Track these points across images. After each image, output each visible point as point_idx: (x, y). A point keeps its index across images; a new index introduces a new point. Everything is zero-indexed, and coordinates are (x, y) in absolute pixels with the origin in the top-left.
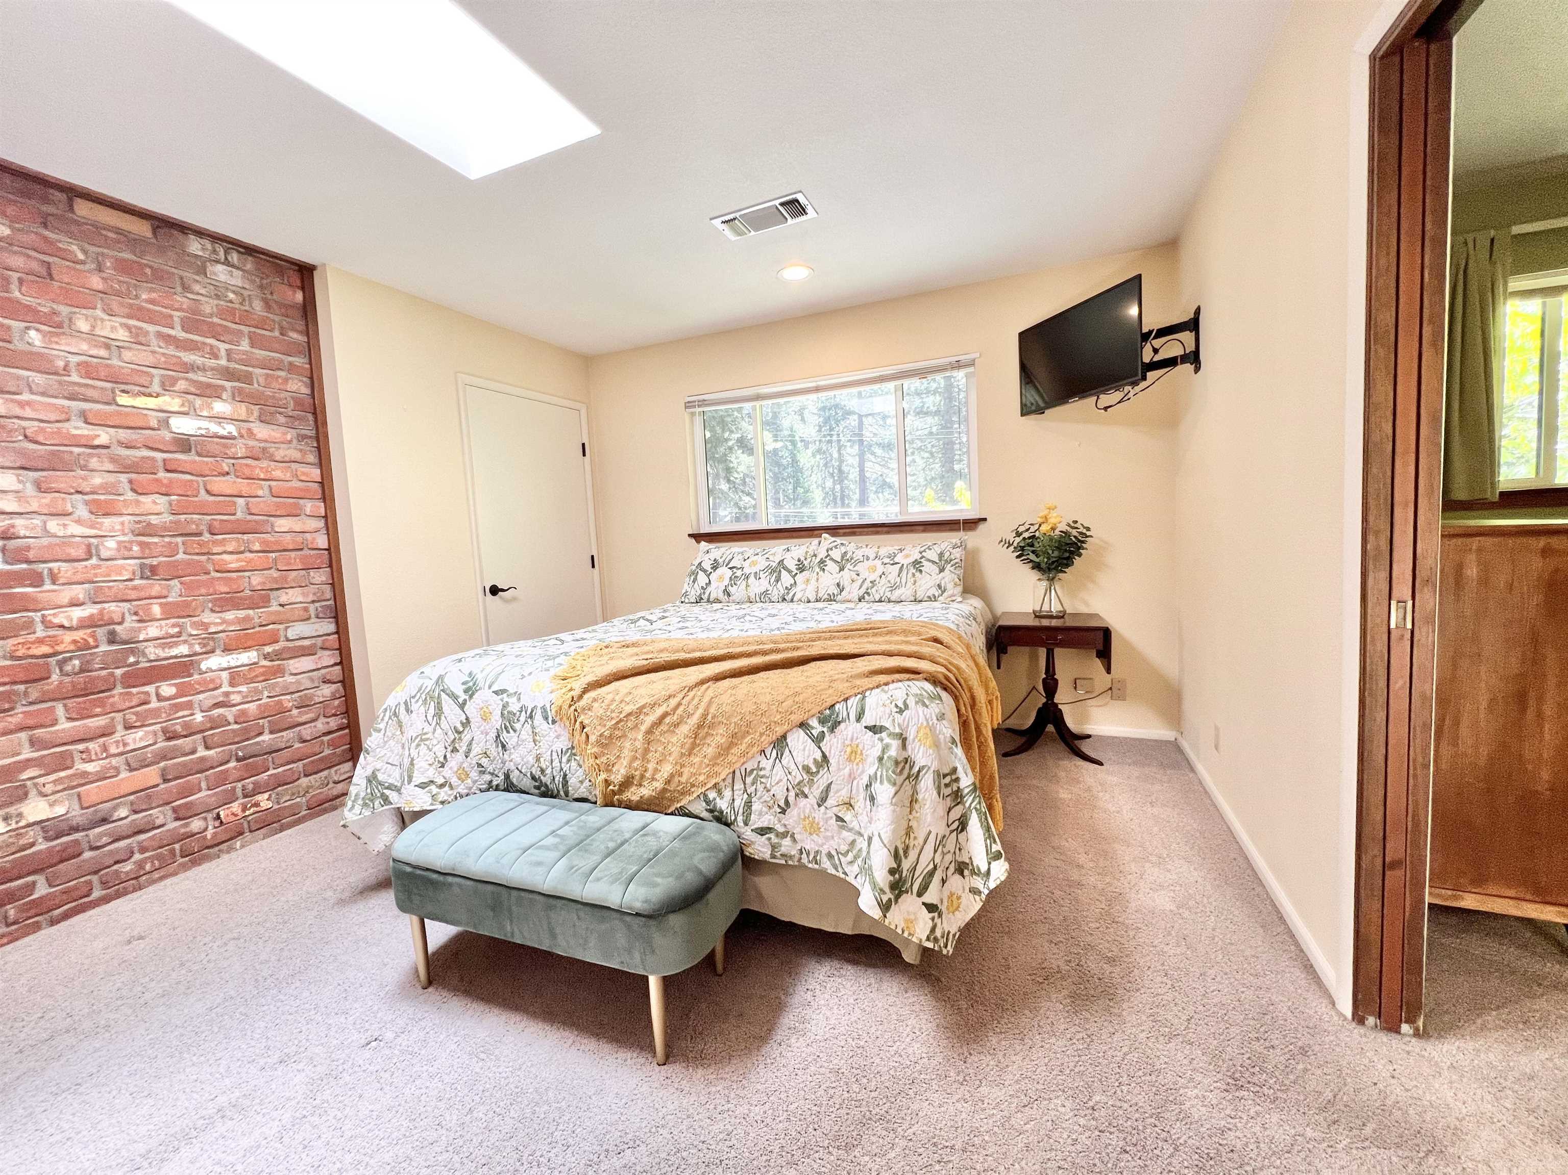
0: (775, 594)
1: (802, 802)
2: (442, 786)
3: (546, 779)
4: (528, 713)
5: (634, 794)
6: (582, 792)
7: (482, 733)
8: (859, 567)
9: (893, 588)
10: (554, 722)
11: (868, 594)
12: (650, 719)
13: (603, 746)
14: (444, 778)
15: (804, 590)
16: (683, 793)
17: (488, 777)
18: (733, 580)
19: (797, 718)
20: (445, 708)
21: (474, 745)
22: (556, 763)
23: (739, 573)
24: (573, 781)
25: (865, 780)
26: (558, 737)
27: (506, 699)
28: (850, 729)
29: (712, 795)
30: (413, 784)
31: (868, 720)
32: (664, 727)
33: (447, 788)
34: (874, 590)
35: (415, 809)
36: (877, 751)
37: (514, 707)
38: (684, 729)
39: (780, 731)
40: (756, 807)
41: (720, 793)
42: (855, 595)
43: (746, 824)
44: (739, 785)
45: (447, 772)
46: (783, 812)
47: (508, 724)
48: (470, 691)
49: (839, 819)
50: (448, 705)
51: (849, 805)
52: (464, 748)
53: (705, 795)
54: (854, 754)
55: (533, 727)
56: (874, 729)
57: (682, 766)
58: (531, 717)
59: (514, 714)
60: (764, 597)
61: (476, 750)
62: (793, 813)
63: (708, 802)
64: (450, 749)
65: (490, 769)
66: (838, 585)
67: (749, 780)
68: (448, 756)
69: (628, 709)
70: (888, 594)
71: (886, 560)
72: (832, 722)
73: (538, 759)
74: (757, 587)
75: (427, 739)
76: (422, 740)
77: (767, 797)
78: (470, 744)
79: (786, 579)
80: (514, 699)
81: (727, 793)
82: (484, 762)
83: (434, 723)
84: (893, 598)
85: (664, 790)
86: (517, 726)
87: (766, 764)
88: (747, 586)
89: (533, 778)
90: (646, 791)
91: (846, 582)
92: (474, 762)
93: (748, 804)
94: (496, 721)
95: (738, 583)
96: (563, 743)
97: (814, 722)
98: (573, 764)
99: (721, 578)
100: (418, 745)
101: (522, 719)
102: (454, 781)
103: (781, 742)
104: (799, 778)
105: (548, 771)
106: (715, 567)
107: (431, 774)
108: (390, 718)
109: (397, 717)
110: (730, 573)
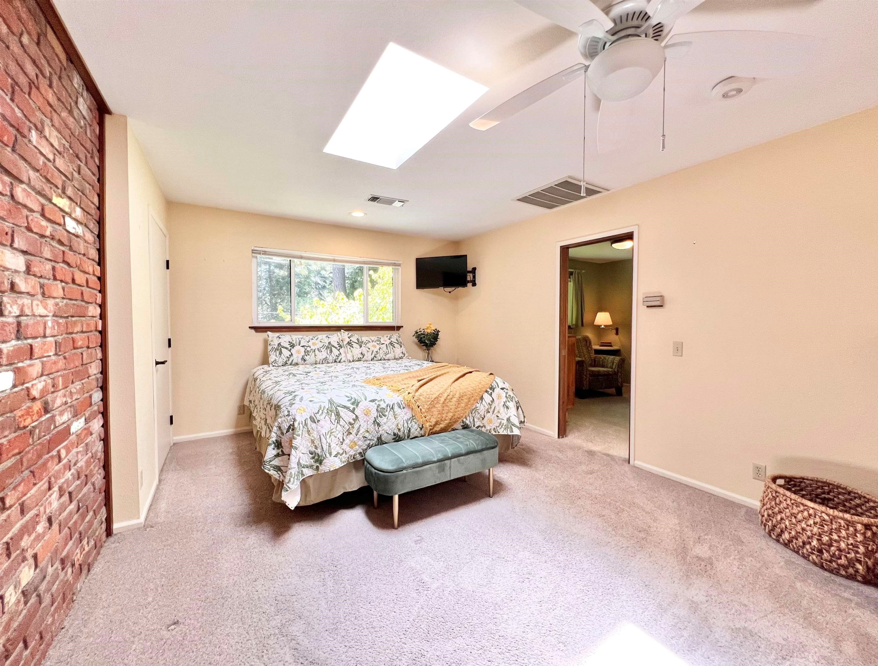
0: (331, 359)
1: (489, 414)
2: (343, 454)
3: (401, 434)
4: (391, 406)
5: (437, 429)
6: (416, 434)
7: (365, 422)
8: (368, 345)
9: (386, 354)
10: (404, 408)
11: (376, 357)
12: (442, 400)
13: (427, 412)
14: (343, 449)
15: (346, 356)
16: (455, 422)
17: (368, 442)
18: (307, 353)
19: (484, 389)
20: (342, 414)
21: (361, 428)
22: (406, 425)
23: (309, 349)
24: (412, 430)
25: (503, 403)
26: (405, 414)
27: (378, 403)
28: (497, 390)
29: (464, 420)
30: (332, 456)
31: (500, 387)
32: (447, 401)
33: (344, 455)
34: (378, 355)
35: (337, 468)
36: (505, 395)
37: (383, 405)
38: (455, 399)
39: (481, 394)
40: (475, 420)
41: (466, 419)
42: (370, 358)
43: (474, 426)
44: (470, 415)
45: (344, 446)
46: (483, 419)
47: (381, 414)
48: (356, 403)
49: (497, 416)
50: (343, 412)
51: (499, 412)
52: (355, 431)
53: (462, 420)
54: (499, 397)
55: (394, 412)
56: (503, 389)
57: (456, 412)
58: (392, 408)
59: (384, 409)
60: (325, 361)
61: (362, 430)
62: (486, 419)
63: (463, 422)
64: (345, 434)
65: (370, 437)
66: (362, 353)
67: (473, 412)
68: (344, 438)
69: (434, 396)
70: (384, 357)
71: (378, 343)
72: (492, 389)
73: (397, 425)
74: (321, 355)
75: (333, 432)
76: (331, 433)
77: (478, 416)
78: (359, 428)
79: (335, 352)
80: (382, 402)
81: (468, 418)
82: (367, 435)
83: (336, 423)
84: (386, 359)
85: (450, 423)
86: (387, 413)
87: (478, 405)
88: (315, 355)
89: (395, 434)
90: (442, 426)
91: (365, 352)
92: (361, 436)
93: (474, 420)
94: (374, 414)
95: (310, 354)
96: (409, 415)
97: (488, 390)
98: (413, 423)
99: (298, 352)
100: (330, 436)
101: (388, 410)
102: (348, 449)
103: (482, 398)
104: (487, 407)
105: (402, 429)
106: (293, 346)
107: (339, 449)
108: (303, 427)
109: (307, 426)
110: (303, 350)
